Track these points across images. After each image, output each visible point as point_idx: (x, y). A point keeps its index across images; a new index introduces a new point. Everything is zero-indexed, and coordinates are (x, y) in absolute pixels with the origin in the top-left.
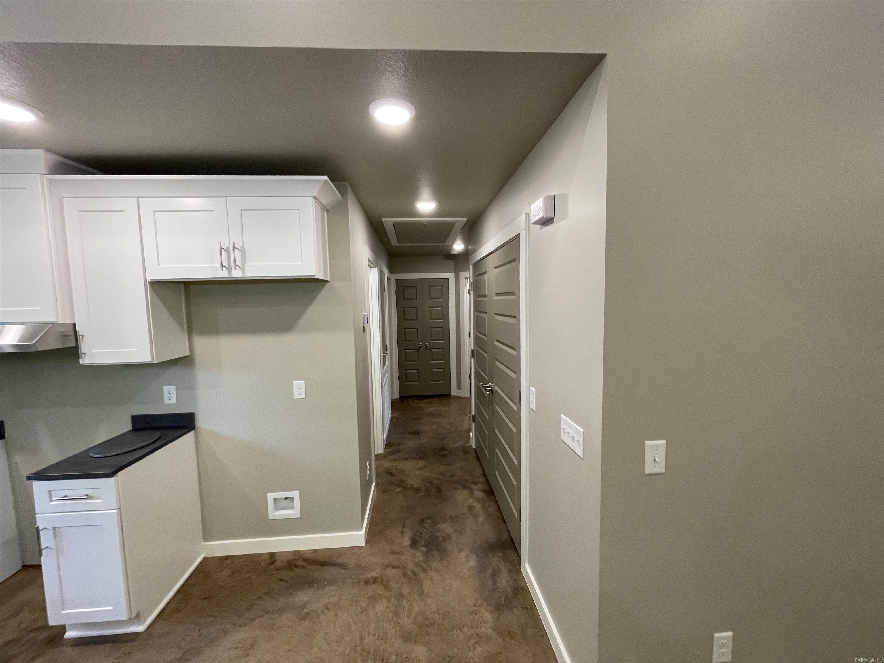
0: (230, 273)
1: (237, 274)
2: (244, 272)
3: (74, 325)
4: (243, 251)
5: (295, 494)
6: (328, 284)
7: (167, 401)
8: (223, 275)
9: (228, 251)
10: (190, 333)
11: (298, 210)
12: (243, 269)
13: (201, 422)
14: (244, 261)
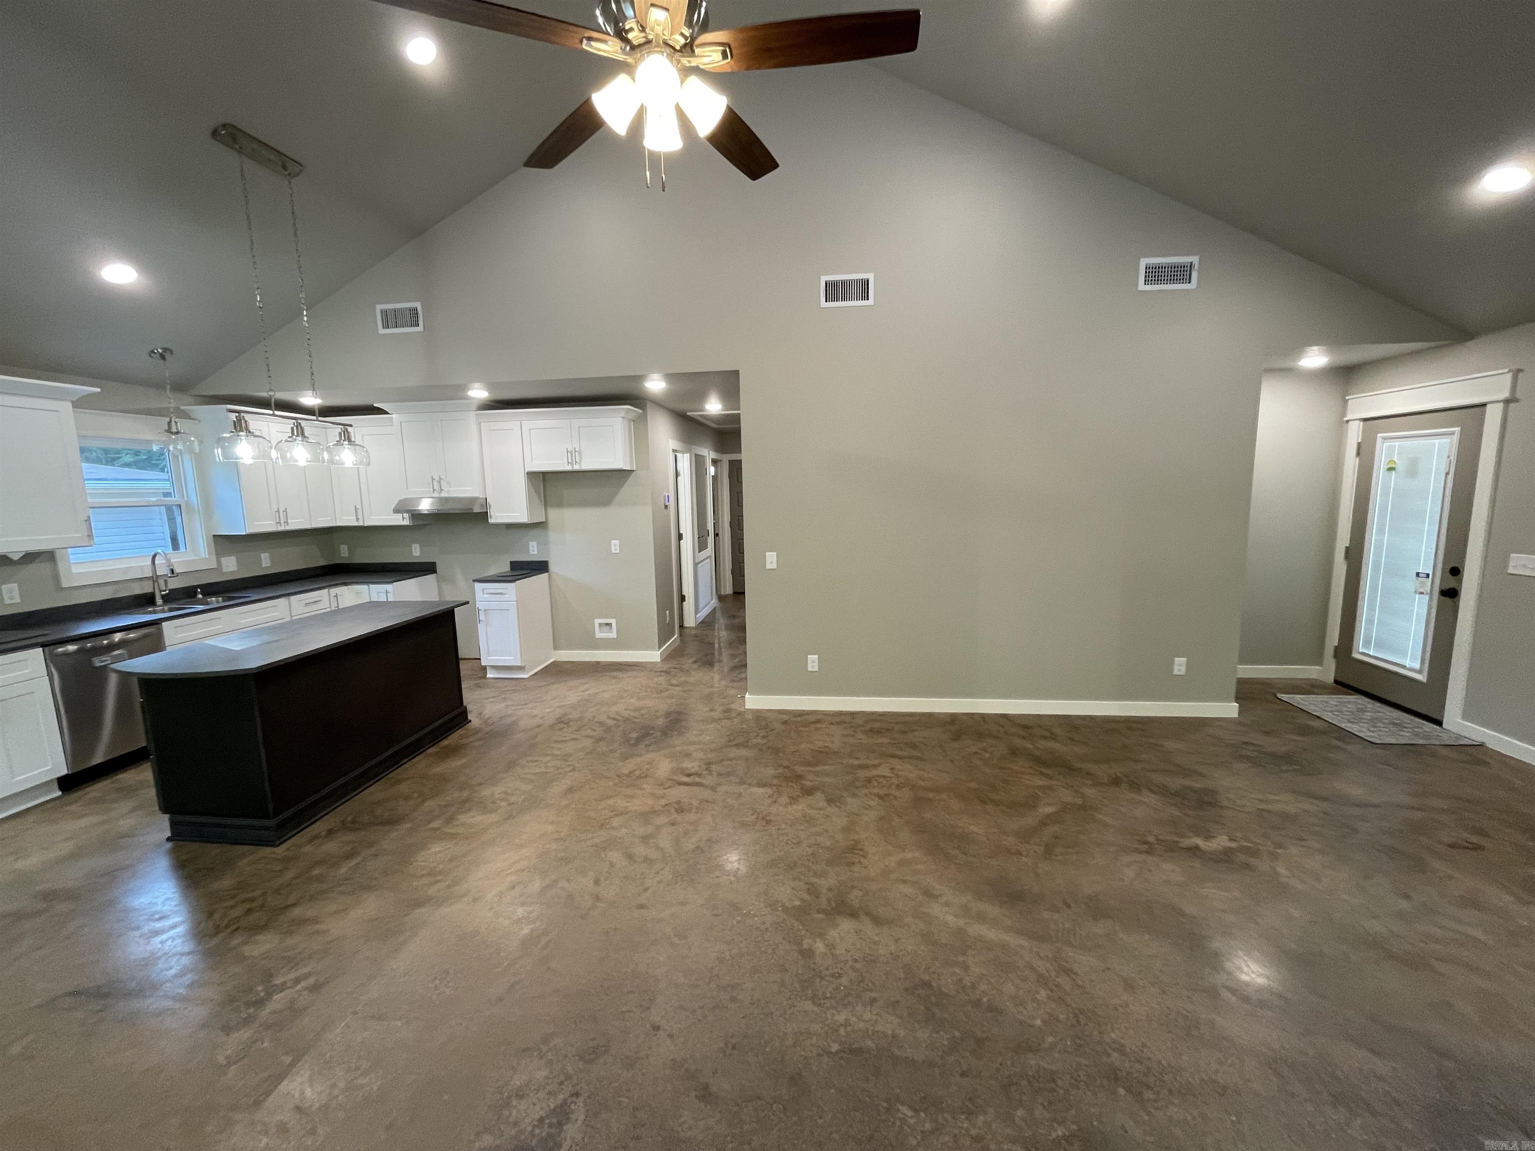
0: (573, 467)
1: (577, 467)
2: (580, 466)
3: (486, 499)
4: (580, 453)
5: (613, 621)
6: (634, 473)
7: (531, 552)
8: (568, 468)
9: (571, 453)
10: (546, 506)
11: (613, 426)
12: (580, 464)
13: (552, 567)
14: (580, 459)
